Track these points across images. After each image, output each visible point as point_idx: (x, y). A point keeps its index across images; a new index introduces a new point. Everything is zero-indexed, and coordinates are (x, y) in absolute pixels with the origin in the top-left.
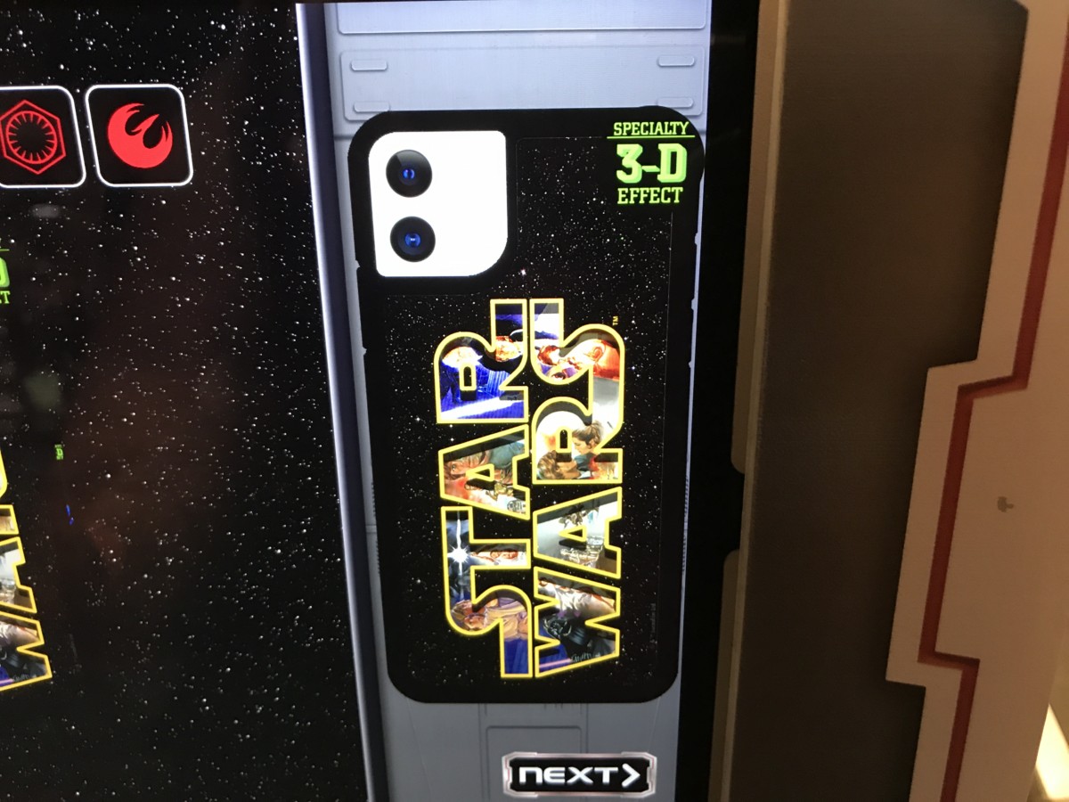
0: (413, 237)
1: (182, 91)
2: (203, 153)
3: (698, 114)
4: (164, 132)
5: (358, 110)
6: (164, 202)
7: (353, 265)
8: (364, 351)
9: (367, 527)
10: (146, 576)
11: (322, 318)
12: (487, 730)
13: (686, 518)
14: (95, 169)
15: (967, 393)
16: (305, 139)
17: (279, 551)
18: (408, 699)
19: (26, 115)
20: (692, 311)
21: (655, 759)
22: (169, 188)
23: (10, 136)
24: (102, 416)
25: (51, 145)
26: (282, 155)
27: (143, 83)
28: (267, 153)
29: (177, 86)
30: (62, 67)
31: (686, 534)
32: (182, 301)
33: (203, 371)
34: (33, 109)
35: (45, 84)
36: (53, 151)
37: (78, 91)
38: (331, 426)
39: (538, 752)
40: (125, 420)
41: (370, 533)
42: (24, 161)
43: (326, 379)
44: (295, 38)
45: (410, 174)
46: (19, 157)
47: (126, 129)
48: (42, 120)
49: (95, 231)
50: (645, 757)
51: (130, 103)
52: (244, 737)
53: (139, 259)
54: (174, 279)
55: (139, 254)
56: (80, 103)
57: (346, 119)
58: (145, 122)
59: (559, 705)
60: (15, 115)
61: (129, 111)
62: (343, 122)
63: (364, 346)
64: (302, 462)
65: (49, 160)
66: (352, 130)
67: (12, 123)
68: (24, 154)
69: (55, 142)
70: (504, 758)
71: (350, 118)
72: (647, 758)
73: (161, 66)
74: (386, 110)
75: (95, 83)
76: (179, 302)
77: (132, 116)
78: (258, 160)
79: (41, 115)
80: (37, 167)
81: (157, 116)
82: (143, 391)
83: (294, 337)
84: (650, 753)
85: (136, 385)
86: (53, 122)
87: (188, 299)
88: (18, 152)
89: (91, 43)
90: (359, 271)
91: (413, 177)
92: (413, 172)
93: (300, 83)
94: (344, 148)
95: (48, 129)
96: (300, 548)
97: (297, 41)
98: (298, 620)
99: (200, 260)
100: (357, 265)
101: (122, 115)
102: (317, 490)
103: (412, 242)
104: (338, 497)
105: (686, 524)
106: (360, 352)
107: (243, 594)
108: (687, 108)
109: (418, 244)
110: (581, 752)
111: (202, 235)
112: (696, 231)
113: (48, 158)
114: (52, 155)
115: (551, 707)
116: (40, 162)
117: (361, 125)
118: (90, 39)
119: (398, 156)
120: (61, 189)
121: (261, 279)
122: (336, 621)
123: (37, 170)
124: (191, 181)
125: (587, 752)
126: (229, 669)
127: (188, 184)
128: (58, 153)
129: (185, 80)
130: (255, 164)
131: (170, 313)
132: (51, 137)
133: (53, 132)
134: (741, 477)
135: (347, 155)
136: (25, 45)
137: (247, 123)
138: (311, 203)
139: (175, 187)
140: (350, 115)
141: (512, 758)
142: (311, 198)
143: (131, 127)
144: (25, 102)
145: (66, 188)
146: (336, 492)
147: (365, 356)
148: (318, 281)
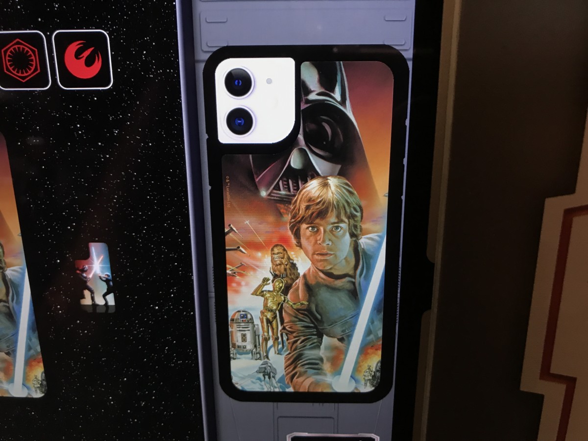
0: (240, 120)
1: (108, 33)
2: (119, 70)
3: (408, 48)
4: (97, 58)
5: (209, 45)
6: (96, 99)
7: (204, 137)
8: (209, 188)
9: (209, 293)
10: (78, 322)
11: (185, 167)
12: (278, 418)
13: (399, 291)
14: (56, 79)
15: (570, 214)
16: (178, 63)
17: (157, 308)
18: (231, 399)
19: (18, 47)
20: (404, 165)
21: (379, 438)
22: (99, 90)
23: (8, 60)
24: (55, 226)
25: (32, 65)
26: (164, 71)
27: (86, 29)
28: (156, 70)
29: (105, 31)
30: (40, 20)
31: (398, 300)
32: (105, 157)
33: (115, 199)
34: (22, 44)
35: (29, 30)
36: (33, 68)
37: (48, 33)
38: (189, 233)
39: (309, 433)
40: (69, 228)
41: (211, 297)
42: (15, 74)
43: (187, 204)
44: (174, 3)
45: (239, 82)
46: (13, 72)
47: (75, 55)
48: (27, 51)
49: (55, 115)
50: (372, 437)
51: (78, 40)
52: (133, 421)
53: (80, 132)
54: (100, 144)
55: (80, 129)
56: (49, 41)
57: (202, 51)
58: (86, 51)
59: (321, 404)
60: (12, 47)
61: (77, 45)
62: (201, 52)
63: (210, 185)
64: (172, 254)
65: (30, 74)
66: (206, 57)
67: (10, 52)
68: (16, 70)
69: (34, 63)
70: (288, 436)
71: (204, 50)
72: (374, 438)
73: (96, 19)
74: (226, 45)
75: (58, 30)
76: (103, 158)
77: (79, 48)
78: (151, 74)
79: (27, 48)
80: (23, 78)
81: (93, 48)
82: (80, 210)
83: (169, 179)
84: (375, 434)
85: (76, 207)
86: (34, 52)
87: (108, 156)
88: (13, 69)
89: (57, 6)
90: (208, 140)
91: (240, 84)
92: (240, 81)
93: (177, 30)
94: (201, 67)
95: (30, 56)
96: (169, 306)
97: (175, 5)
98: (167, 349)
99: (115, 133)
100: (206, 136)
101: (73, 48)
102: (181, 271)
103: (240, 123)
104: (192, 275)
105: (399, 294)
106: (207, 188)
107: (135, 333)
108: (401, 45)
109: (242, 124)
110: (334, 433)
111: (117, 118)
112: (406, 118)
113: (30, 72)
114: (32, 71)
115: (317, 405)
116: (25, 75)
117: (211, 54)
118: (56, 4)
119: (232, 72)
120: (36, 91)
121: (150, 144)
122: (190, 350)
123: (23, 80)
124: (111, 86)
125: (338, 433)
126: (125, 379)
127: (110, 88)
128: (36, 70)
129: (110, 28)
130: (149, 76)
131: (97, 164)
132: (32, 60)
133: (33, 58)
134: (432, 265)
135: (202, 71)
136: (19, 7)
137: (145, 52)
138: (181, 100)
139: (102, 90)
140: (206, 49)
141: (293, 436)
142: (181, 97)
143: (78, 55)
144: (18, 40)
145: (39, 90)
146: (192, 272)
147: (210, 191)
148: (184, 146)
